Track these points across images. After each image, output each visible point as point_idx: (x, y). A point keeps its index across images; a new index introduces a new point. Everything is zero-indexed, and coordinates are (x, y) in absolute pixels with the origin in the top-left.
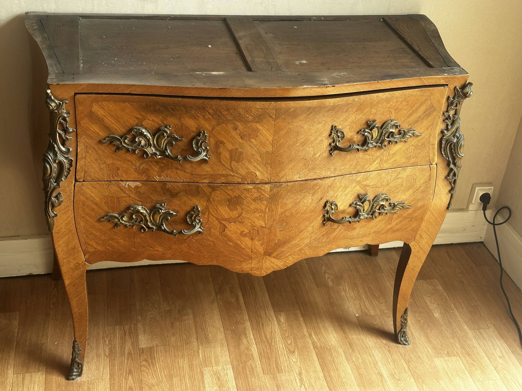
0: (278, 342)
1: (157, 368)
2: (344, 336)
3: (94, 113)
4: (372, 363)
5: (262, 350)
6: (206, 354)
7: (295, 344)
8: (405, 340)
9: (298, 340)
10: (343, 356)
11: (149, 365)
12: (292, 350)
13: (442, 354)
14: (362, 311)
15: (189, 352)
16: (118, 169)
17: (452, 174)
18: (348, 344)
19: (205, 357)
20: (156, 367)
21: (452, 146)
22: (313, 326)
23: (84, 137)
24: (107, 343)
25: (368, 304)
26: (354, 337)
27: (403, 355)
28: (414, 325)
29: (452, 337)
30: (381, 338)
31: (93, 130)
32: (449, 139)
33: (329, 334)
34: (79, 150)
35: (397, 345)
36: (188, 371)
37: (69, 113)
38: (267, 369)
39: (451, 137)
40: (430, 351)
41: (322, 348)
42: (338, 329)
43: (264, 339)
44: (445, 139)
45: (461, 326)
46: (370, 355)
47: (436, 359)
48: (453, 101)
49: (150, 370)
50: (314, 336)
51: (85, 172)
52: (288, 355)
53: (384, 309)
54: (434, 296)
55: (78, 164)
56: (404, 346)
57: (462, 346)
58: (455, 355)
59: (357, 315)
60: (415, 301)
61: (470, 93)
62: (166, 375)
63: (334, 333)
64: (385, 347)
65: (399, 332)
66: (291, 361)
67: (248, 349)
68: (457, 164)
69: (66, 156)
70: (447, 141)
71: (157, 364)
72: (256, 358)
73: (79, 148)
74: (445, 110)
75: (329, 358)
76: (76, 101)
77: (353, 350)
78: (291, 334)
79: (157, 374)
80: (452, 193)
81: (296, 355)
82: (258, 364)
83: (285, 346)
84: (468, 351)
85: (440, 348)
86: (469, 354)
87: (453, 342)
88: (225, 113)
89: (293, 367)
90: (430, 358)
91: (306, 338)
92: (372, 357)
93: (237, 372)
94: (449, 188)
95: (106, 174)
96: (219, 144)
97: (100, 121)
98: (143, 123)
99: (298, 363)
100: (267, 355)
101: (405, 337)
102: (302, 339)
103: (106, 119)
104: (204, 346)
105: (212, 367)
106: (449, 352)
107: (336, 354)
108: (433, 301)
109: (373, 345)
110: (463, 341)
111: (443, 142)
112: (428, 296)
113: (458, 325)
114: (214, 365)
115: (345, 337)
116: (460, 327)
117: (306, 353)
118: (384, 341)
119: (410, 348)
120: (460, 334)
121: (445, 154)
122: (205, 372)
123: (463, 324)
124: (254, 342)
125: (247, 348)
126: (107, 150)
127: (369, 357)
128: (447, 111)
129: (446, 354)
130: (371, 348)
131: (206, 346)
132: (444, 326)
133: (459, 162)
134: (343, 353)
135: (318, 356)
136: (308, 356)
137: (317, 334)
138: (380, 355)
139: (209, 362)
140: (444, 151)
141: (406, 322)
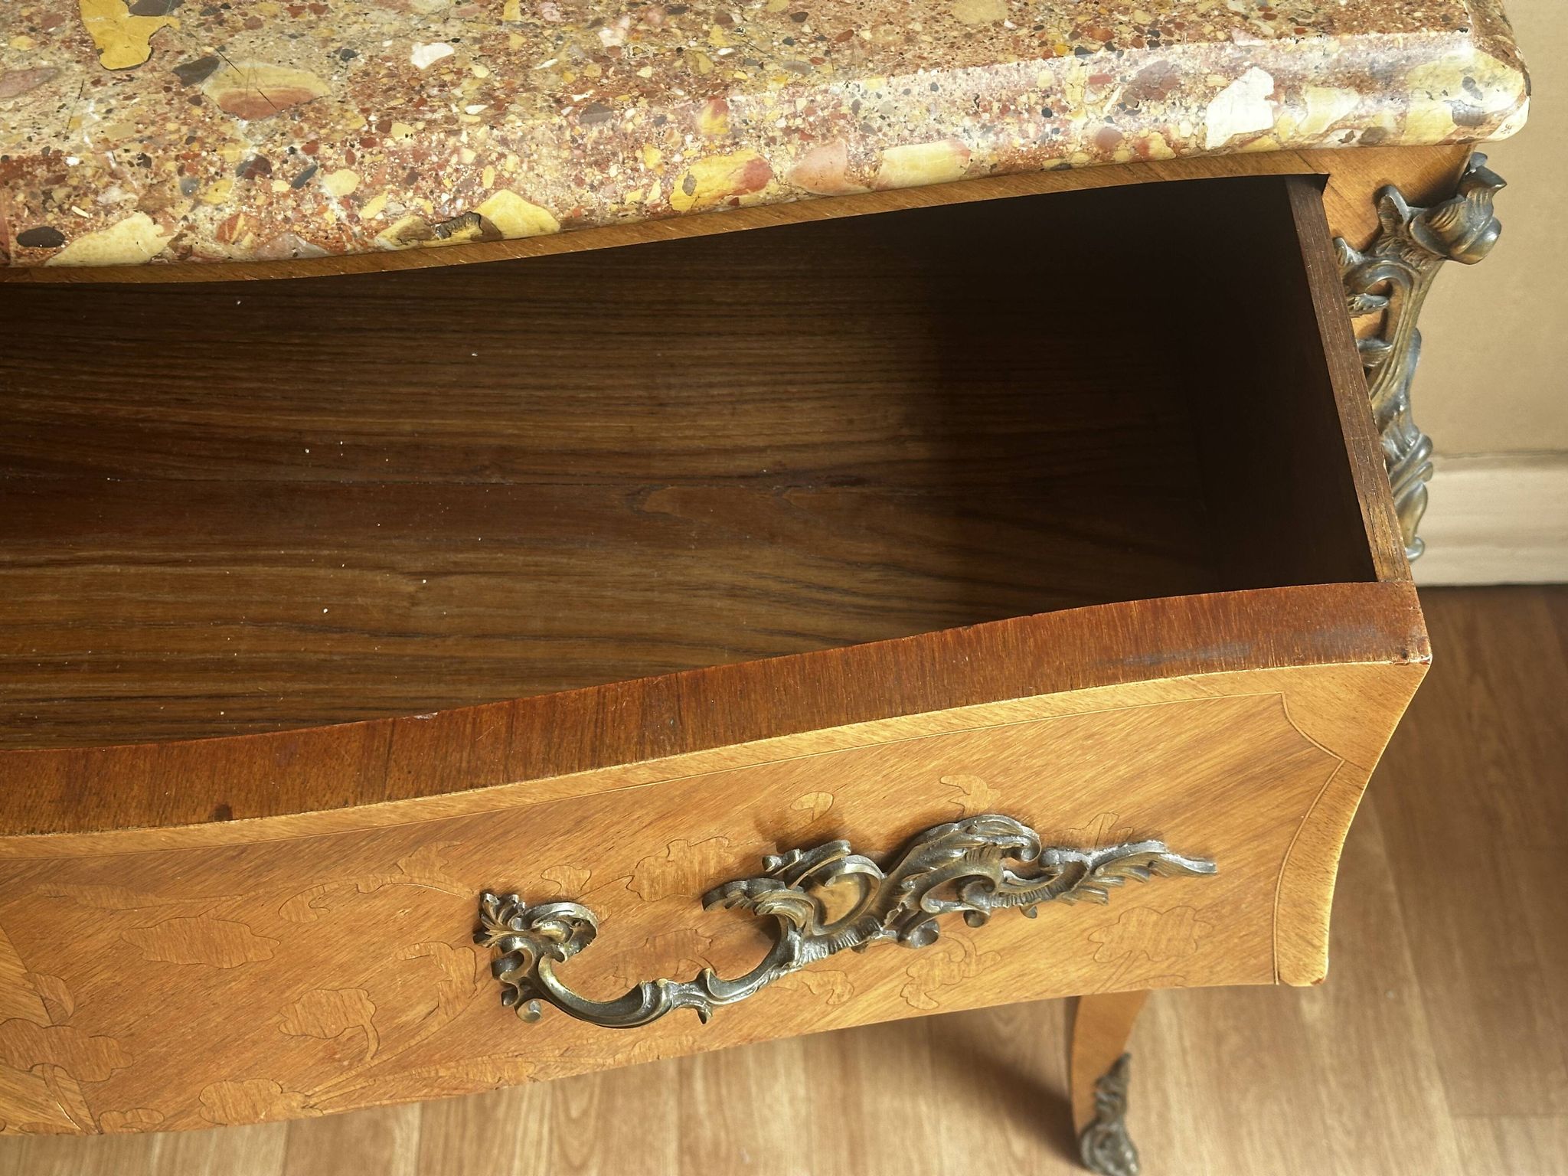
2: (839, 1091)
5: (441, 1140)
7: (600, 1123)
8: (1113, 1158)
9: (620, 1102)
18: (844, 1144)
26: (886, 1102)
41: (718, 1155)
48: (1361, 267)
61: (1483, 234)
65: (1086, 1130)
67: (381, 1130)
91: (658, 1093)
101: (1115, 1147)
102: (642, 1096)
109: (958, 1164)
113: (1400, 1079)
116: (1410, 1095)
120: (1397, 1134)
123: (1429, 1075)
125: (377, 1125)
132: (1332, 1082)
141: (1118, 1102)
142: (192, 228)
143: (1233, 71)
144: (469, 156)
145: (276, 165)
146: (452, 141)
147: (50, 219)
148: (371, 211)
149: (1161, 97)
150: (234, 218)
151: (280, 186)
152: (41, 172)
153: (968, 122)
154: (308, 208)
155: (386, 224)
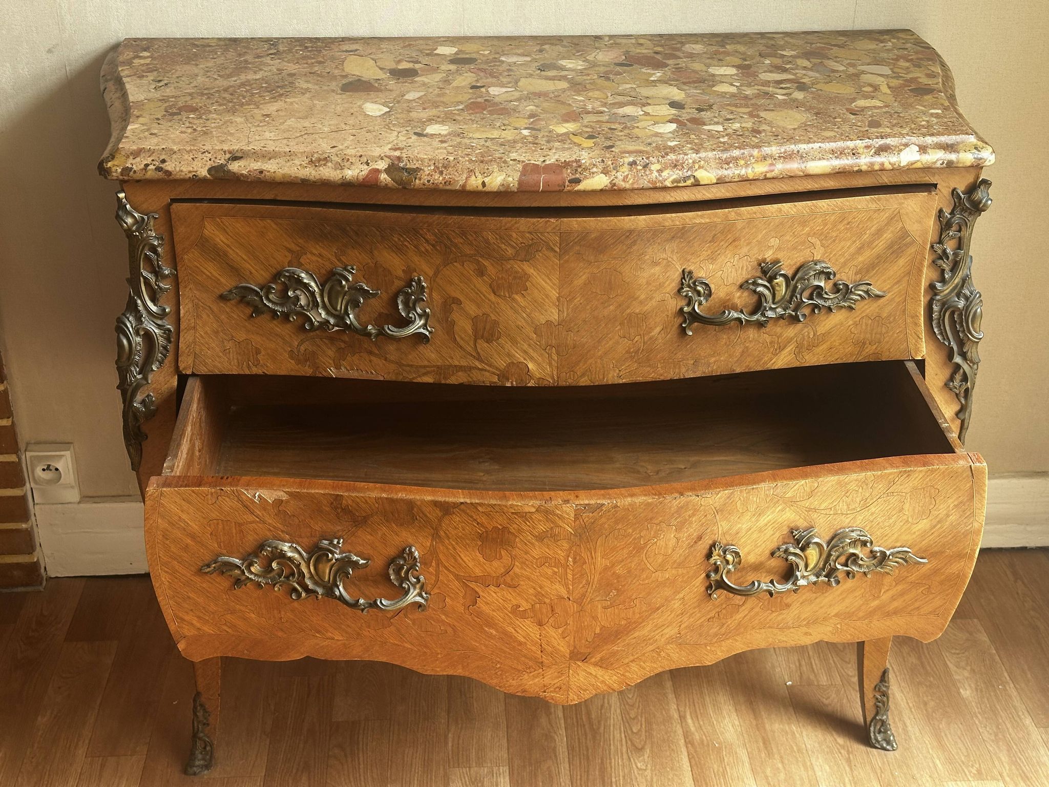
0: (612, 728)
1: (359, 764)
2: (754, 723)
3: (207, 241)
4: (806, 781)
5: (577, 740)
6: (461, 741)
7: (647, 734)
8: (885, 740)
9: (654, 726)
10: (747, 765)
11: (346, 756)
12: (640, 747)
13: (966, 775)
14: (801, 676)
15: (428, 736)
16: (258, 352)
17: (958, 377)
18: (760, 740)
19: (458, 747)
20: (359, 760)
21: (955, 316)
22: (691, 700)
23: (191, 286)
24: (272, 708)
25: (817, 662)
26: (777, 726)
27: (879, 771)
28: (913, 710)
29: (993, 738)
30: (834, 733)
31: (208, 273)
32: (948, 300)
33: (724, 718)
34: (182, 312)
35: (869, 749)
36: (420, 773)
37: (162, 239)
38: (581, 779)
39: (953, 297)
40: (940, 765)
41: (703, 744)
42: (743, 708)
43: (584, 720)
44: (938, 300)
45: (1017, 719)
46: (805, 765)
47: (950, 783)
48: (951, 218)
49: (346, 767)
50: (690, 721)
51: (196, 356)
52: (630, 754)
53: (851, 674)
54: (967, 653)
55: (181, 339)
56: (883, 751)
57: (1014, 759)
58: (994, 778)
59: (790, 683)
60: (922, 663)
61: (987, 201)
62: (375, 776)
63: (734, 715)
64: (840, 753)
65: (871, 721)
66: (634, 766)
67: (548, 737)
68: (969, 354)
69: (159, 322)
70: (944, 305)
71: (361, 755)
72: (561, 756)
73: (183, 308)
74: (936, 238)
75: (715, 766)
76: (173, 216)
77: (770, 754)
78: (642, 713)
79: (358, 775)
80: (962, 418)
81: (646, 756)
82: (564, 768)
83: (625, 737)
84: (1026, 771)
85: (962, 762)
86: (1027, 777)
87: (994, 749)
88: (458, 240)
89: (636, 778)
90: (937, 781)
91: (672, 723)
92: (807, 771)
93: (517, 781)
94: (957, 407)
95: (236, 361)
96: (450, 303)
97: (219, 256)
98: (302, 260)
99: (649, 771)
100: (585, 753)
101: (885, 732)
102: (664, 725)
103: (231, 252)
104: (460, 726)
105: (470, 767)
106: (983, 771)
107: (731, 759)
108: (963, 664)
109: (814, 746)
110: (1017, 750)
111: (936, 308)
112: (954, 654)
113: (1011, 716)
114: (474, 764)
115: (757, 725)
116: (1016, 721)
117: (668, 754)
118: (841, 740)
119: (896, 758)
120: (1013, 734)
121: (941, 334)
122: (453, 777)
123: (1023, 714)
124: (563, 725)
125: (546, 735)
126: (235, 314)
127: (802, 769)
128: (940, 242)
129: (974, 774)
130: (810, 753)
131: (464, 725)
132: (980, 717)
133: (974, 350)
134: (745, 758)
135: (692, 760)
136: (672, 760)
137: (697, 717)
138: (827, 768)
139: (465, 758)
140: (939, 327)
141: (885, 699)
142: (616, 178)
143: (906, 145)
144: (691, 161)
145: (638, 162)
146: (686, 157)
147: (577, 176)
148: (665, 174)
149: (886, 151)
150: (628, 175)
151: (639, 168)
152: (574, 164)
153: (831, 156)
154: (648, 173)
155: (669, 177)
